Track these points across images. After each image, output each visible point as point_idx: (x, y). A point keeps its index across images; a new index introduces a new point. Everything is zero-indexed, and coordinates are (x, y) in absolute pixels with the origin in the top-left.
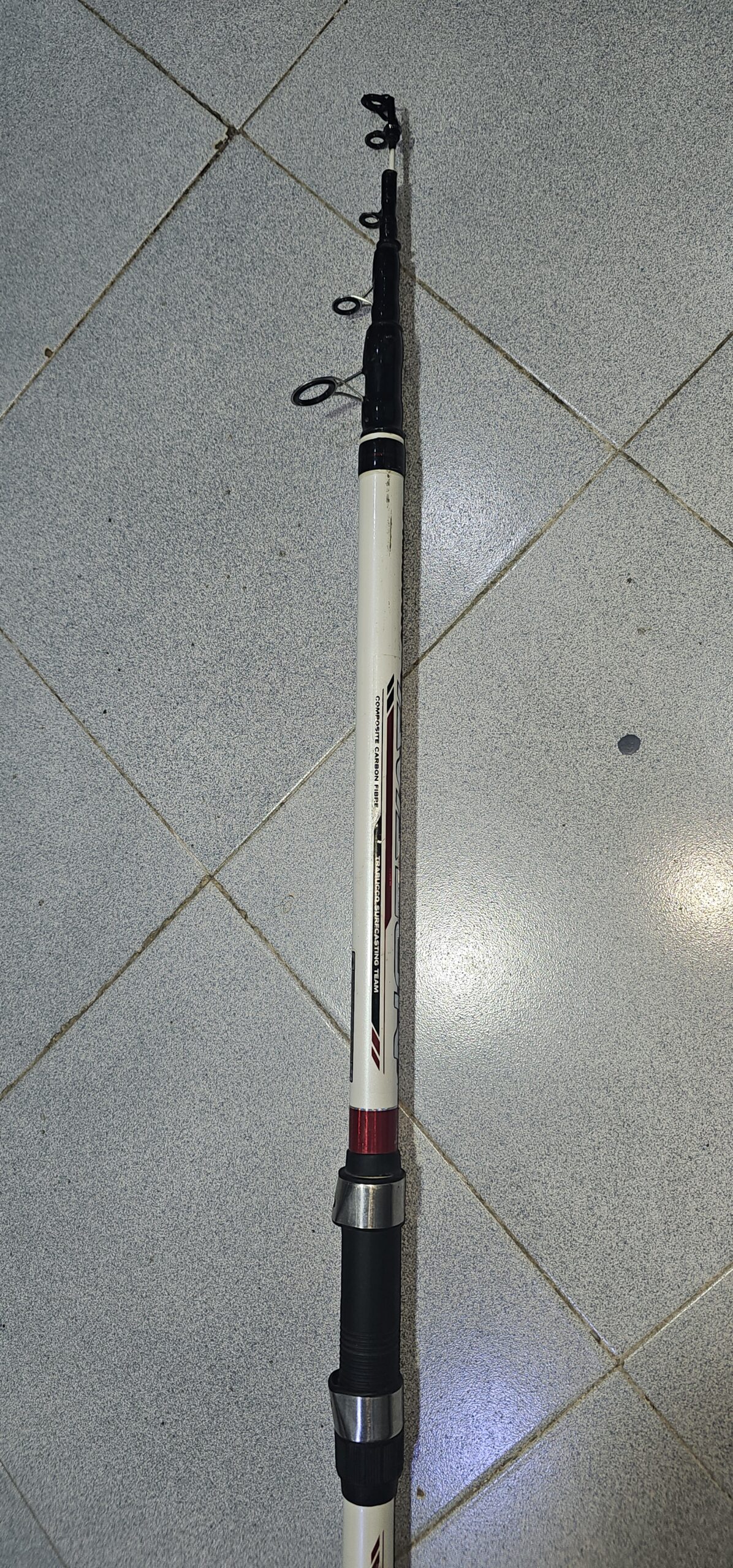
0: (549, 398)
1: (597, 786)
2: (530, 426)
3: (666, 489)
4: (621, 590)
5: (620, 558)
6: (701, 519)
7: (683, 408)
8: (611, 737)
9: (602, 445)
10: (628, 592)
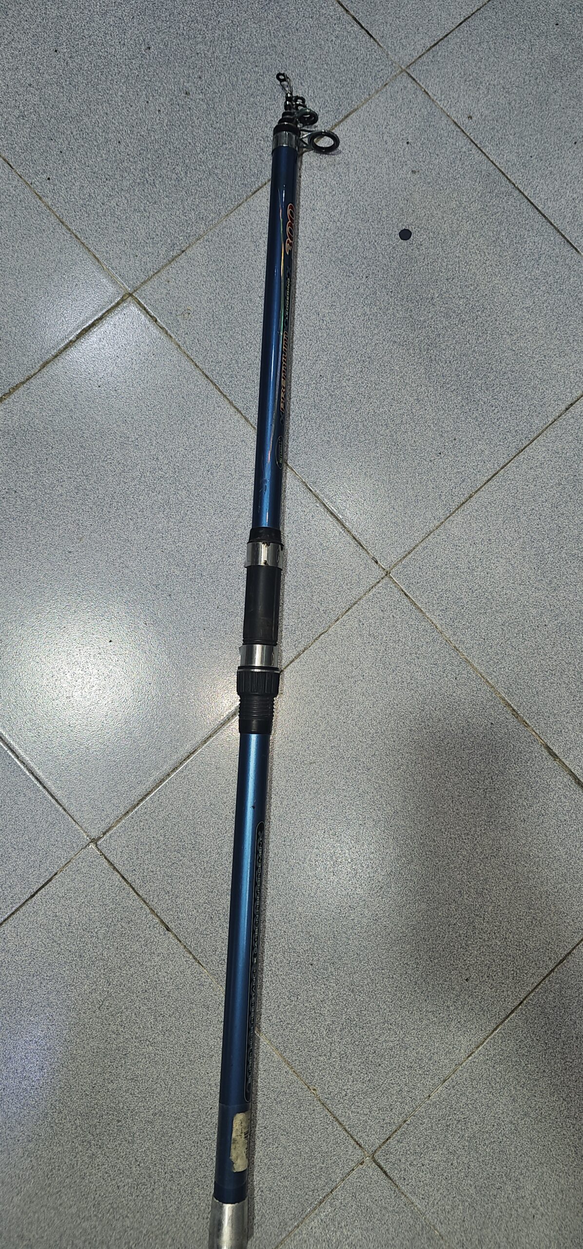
0: (364, 32)
1: (387, 257)
2: (352, 45)
3: (429, 96)
4: (403, 148)
5: (403, 130)
6: (448, 116)
7: (440, 53)
8: (395, 229)
9: (394, 65)
10: (407, 149)
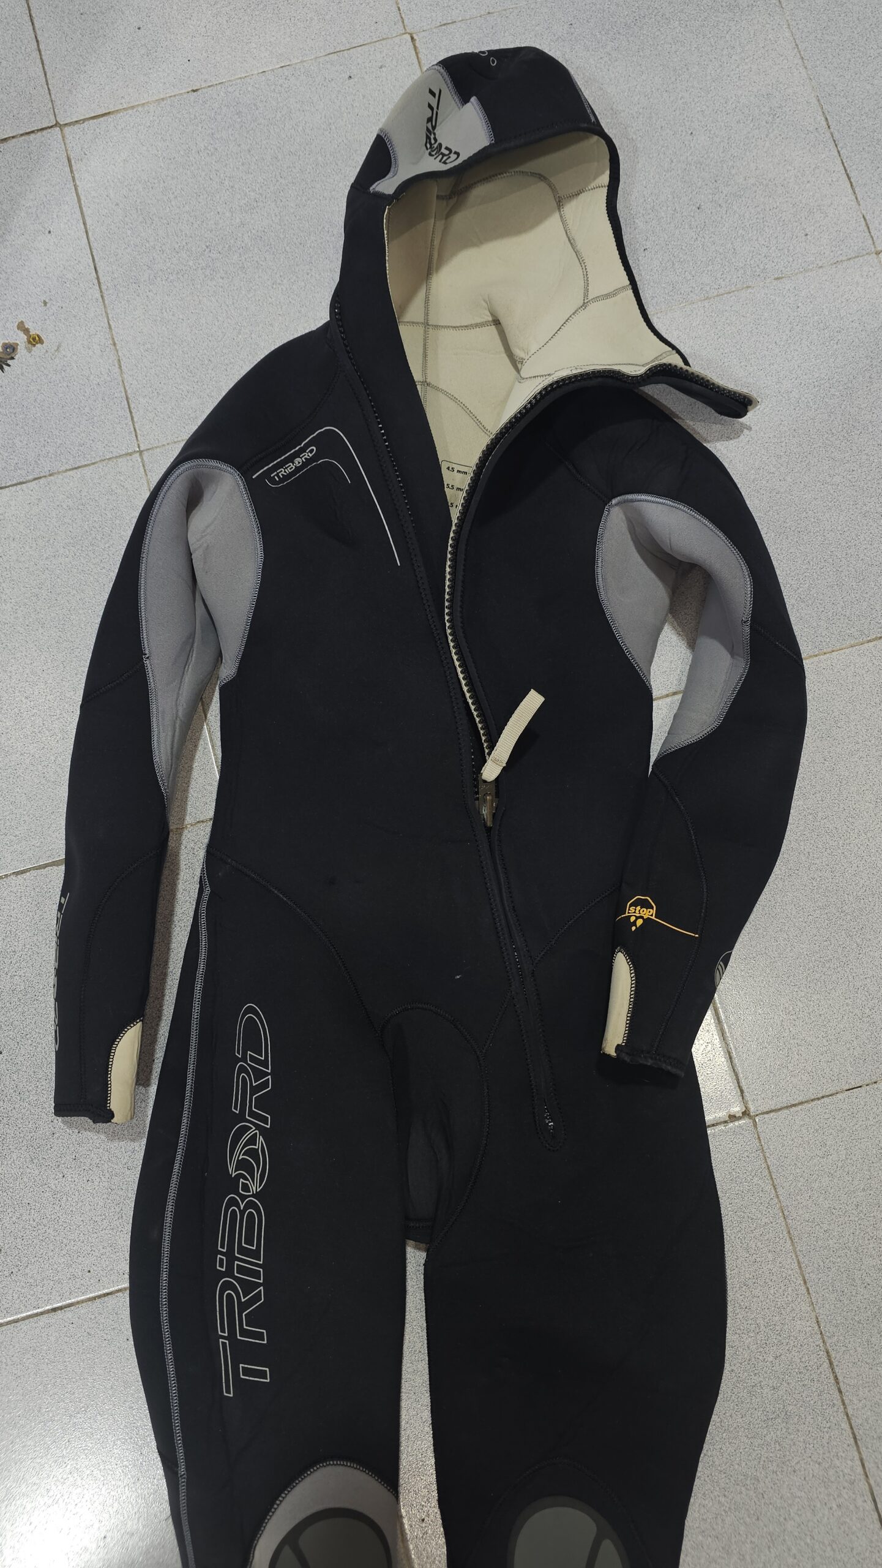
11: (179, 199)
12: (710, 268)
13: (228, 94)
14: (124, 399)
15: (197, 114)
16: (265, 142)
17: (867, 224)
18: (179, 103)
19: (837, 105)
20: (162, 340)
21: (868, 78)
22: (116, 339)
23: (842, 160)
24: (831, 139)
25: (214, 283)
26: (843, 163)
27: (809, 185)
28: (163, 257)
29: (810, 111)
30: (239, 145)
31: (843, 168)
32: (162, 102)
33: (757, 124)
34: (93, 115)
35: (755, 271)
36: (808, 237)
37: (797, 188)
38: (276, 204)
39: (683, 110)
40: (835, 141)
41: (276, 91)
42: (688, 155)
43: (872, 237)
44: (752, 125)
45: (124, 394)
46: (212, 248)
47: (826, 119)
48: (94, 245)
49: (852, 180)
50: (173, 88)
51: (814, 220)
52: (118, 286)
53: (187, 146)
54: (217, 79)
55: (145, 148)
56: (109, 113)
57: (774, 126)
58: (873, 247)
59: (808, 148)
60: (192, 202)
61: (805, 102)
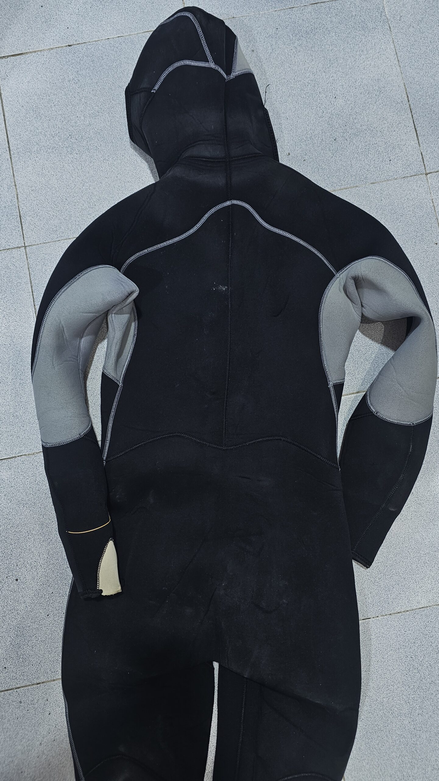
11: (56, 107)
12: (337, 174)
13: (88, 49)
14: (19, 216)
15: (70, 59)
16: (105, 79)
17: (423, 157)
18: (60, 51)
19: (414, 89)
20: (41, 185)
21: (432, 76)
22: (16, 183)
23: (413, 120)
24: (409, 108)
25: (72, 156)
26: (414, 122)
27: (394, 133)
28: (45, 139)
29: (399, 91)
30: (92, 79)
31: (413, 125)
32: (52, 51)
33: (370, 96)
34: (13, 54)
35: (361, 178)
36: (391, 162)
37: (388, 133)
38: (109, 115)
39: (333, 84)
40: (411, 109)
41: (114, 50)
42: (332, 109)
43: (424, 165)
44: (368, 96)
45: (18, 213)
46: (72, 136)
47: (408, 96)
48: (8, 128)
49: (418, 132)
50: (58, 43)
51: (395, 153)
52: (20, 153)
53: (63, 77)
54: (83, 40)
55: (40, 76)
56: (22, 54)
57: (380, 98)
58: (424, 170)
59: (396, 112)
60: (63, 109)
61: (397, 86)
